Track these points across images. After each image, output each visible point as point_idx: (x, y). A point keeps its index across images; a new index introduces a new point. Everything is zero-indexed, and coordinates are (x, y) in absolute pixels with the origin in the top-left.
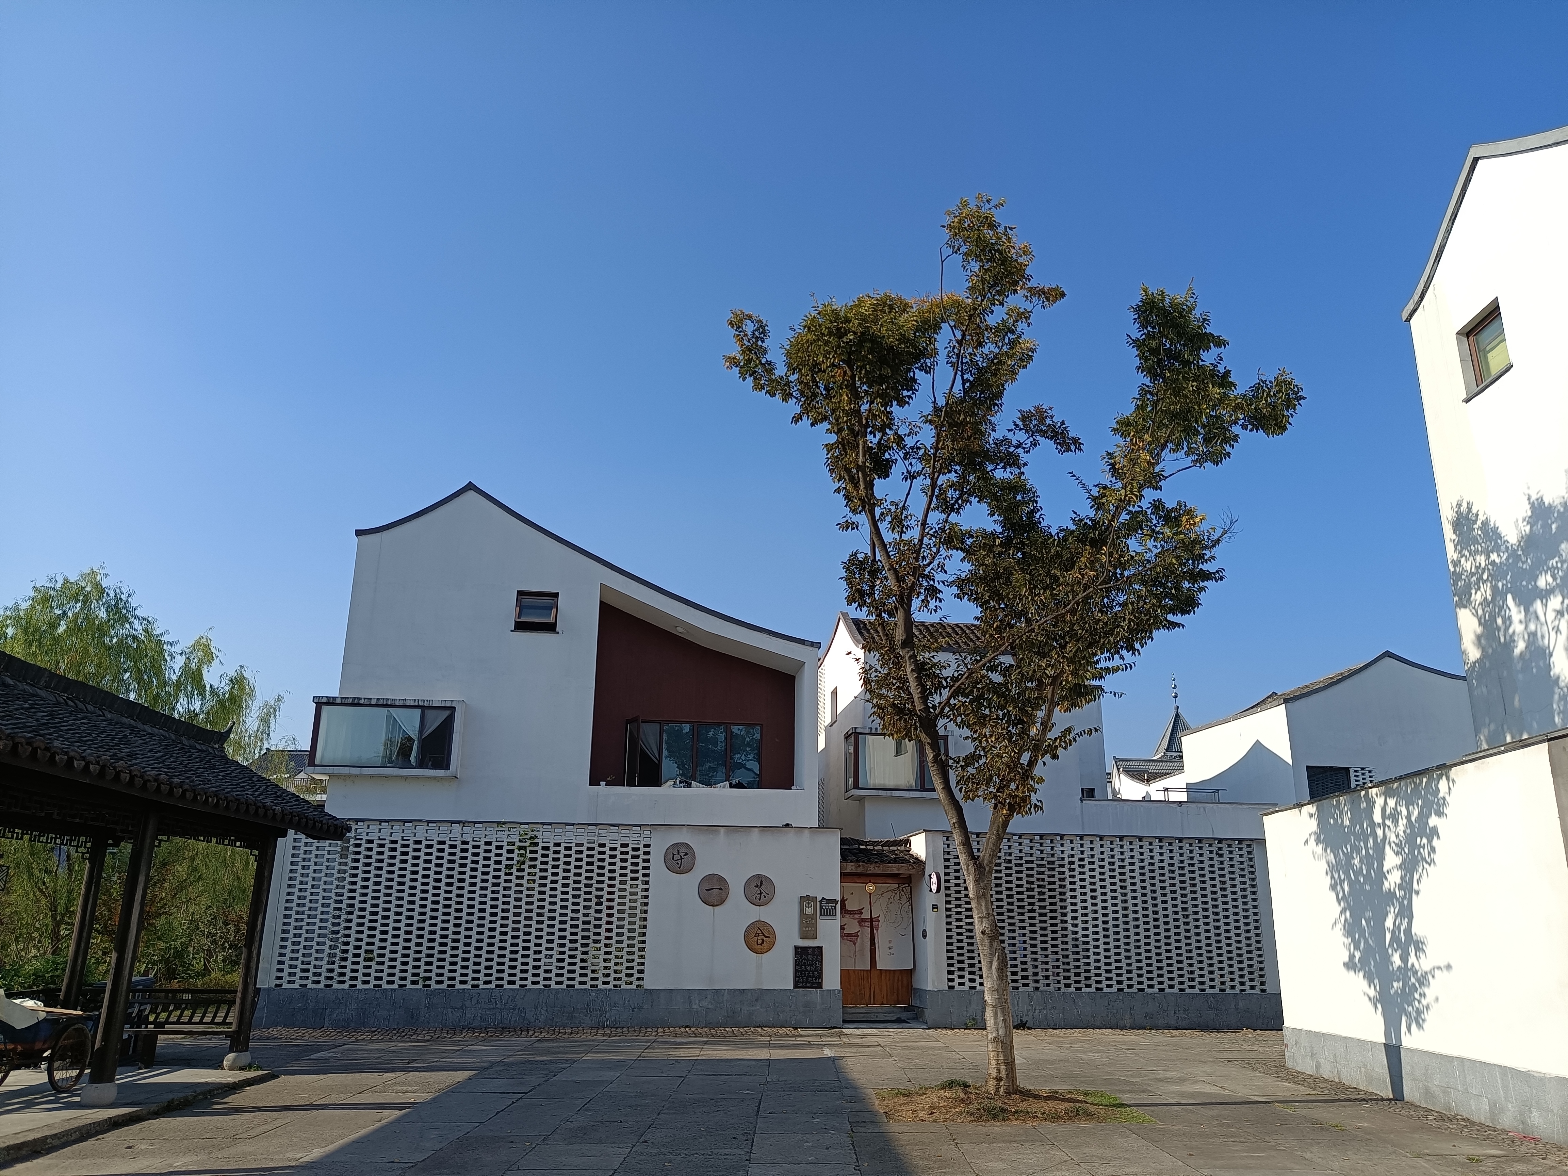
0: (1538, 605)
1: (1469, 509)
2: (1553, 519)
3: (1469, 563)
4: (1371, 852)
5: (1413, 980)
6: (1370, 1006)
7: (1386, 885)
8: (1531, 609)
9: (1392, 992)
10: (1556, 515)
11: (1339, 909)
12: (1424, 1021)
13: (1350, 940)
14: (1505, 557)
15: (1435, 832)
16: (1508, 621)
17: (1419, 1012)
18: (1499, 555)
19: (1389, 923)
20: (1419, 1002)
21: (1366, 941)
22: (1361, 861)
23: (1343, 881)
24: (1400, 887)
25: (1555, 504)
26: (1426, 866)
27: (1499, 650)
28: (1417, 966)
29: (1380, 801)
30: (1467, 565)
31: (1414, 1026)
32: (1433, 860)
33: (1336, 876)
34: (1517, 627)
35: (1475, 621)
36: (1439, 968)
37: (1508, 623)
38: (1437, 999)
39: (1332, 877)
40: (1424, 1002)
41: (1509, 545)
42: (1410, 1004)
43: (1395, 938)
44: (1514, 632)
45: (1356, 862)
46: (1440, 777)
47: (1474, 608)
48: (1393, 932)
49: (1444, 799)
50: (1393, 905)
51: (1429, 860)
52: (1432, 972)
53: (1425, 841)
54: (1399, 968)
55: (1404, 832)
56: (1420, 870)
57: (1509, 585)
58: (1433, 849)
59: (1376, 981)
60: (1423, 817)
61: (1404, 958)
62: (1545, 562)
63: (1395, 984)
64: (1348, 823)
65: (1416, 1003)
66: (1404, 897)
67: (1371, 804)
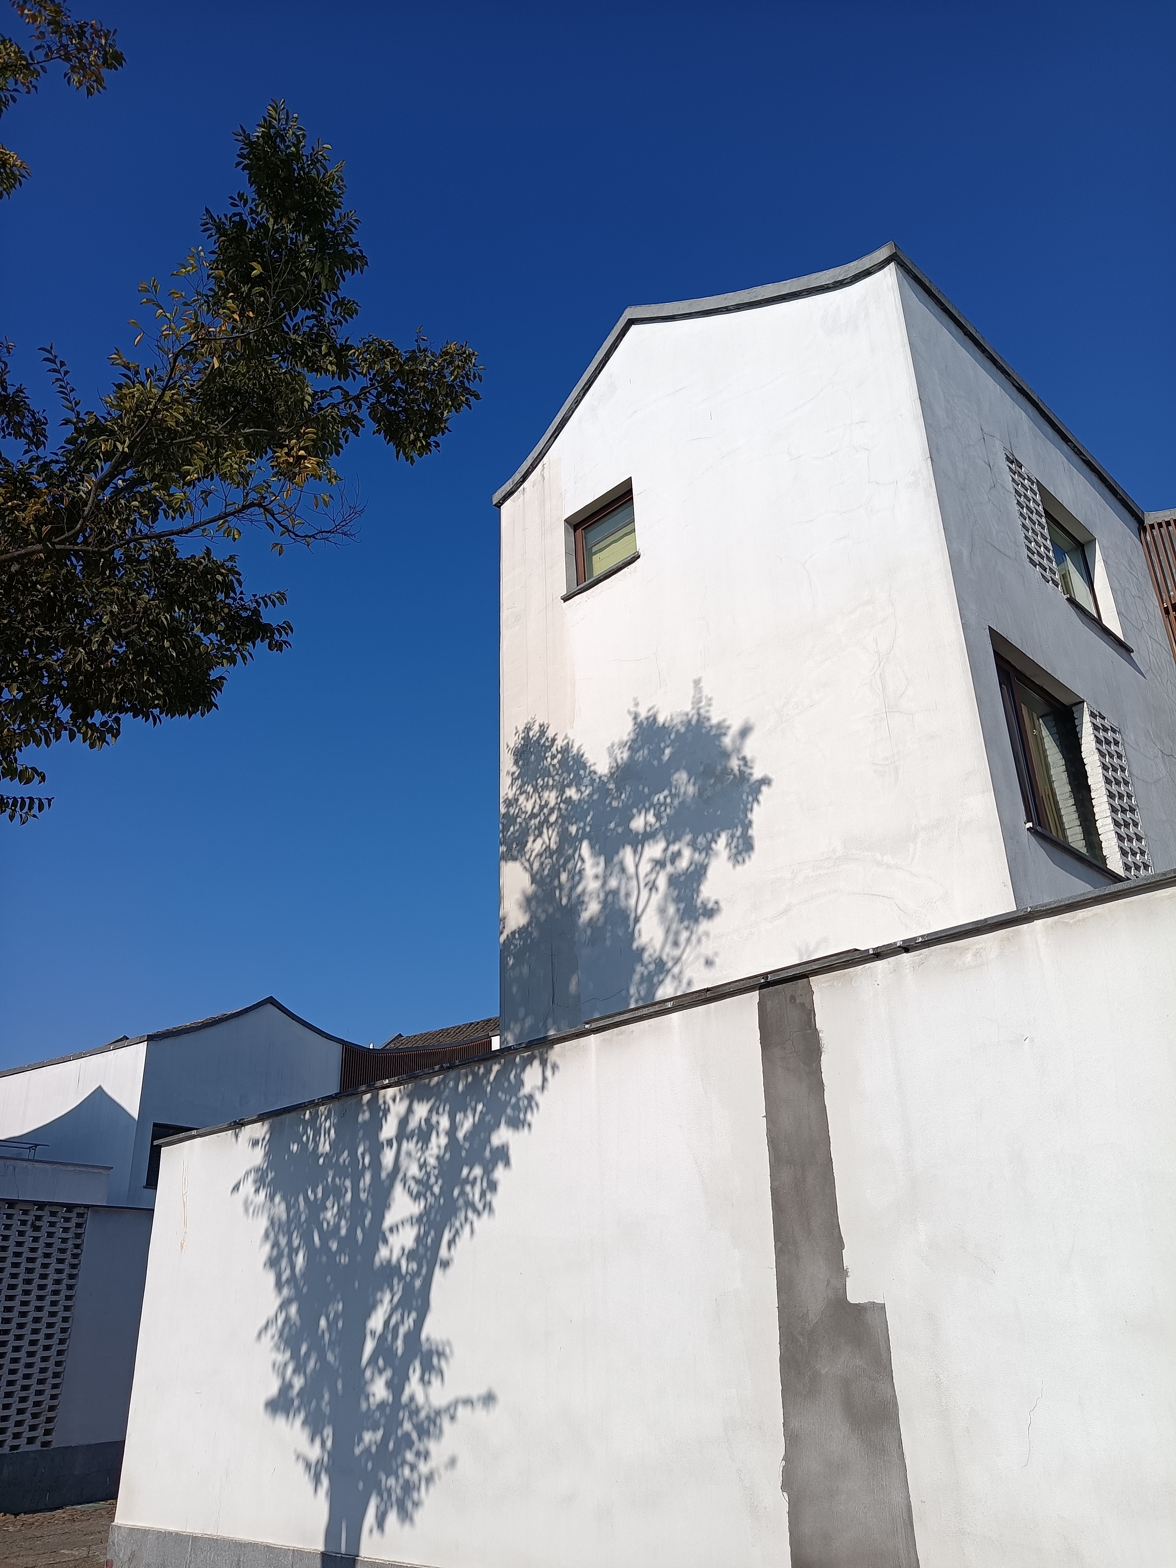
0: (627, 855)
1: (542, 732)
2: (668, 742)
3: (531, 802)
4: (363, 1196)
5: (407, 1426)
6: (305, 1481)
7: (383, 1252)
8: (616, 860)
9: (358, 1451)
10: (673, 736)
11: (277, 1302)
12: (416, 1504)
13: (288, 1355)
14: (587, 792)
15: (502, 1155)
16: (577, 876)
17: (408, 1488)
18: (578, 790)
19: (376, 1322)
20: (413, 1468)
21: (322, 1358)
22: (340, 1214)
23: (295, 1251)
24: (411, 1255)
25: (675, 722)
26: (470, 1214)
27: (558, 916)
28: (420, 1399)
29: (398, 1109)
30: (527, 805)
31: (392, 1518)
32: (489, 1206)
33: (283, 1241)
34: (591, 884)
35: (526, 878)
36: (468, 1402)
37: (577, 878)
38: (452, 1462)
39: (276, 1244)
40: (424, 1468)
41: (595, 777)
42: (392, 1472)
43: (383, 1348)
44: (584, 891)
45: (330, 1215)
46: (529, 1061)
47: (529, 860)
48: (382, 1338)
49: (530, 1098)
50: (392, 1290)
51: (480, 1206)
52: (450, 1410)
53: (478, 1171)
54: (382, 1405)
55: (438, 1158)
56: (457, 1224)
57: (588, 829)
58: (493, 1186)
59: (328, 1431)
60: (484, 1130)
61: (396, 1386)
62: (649, 797)
63: (368, 1437)
64: (327, 1147)
65: (407, 1471)
66: (417, 1274)
67: (379, 1113)
